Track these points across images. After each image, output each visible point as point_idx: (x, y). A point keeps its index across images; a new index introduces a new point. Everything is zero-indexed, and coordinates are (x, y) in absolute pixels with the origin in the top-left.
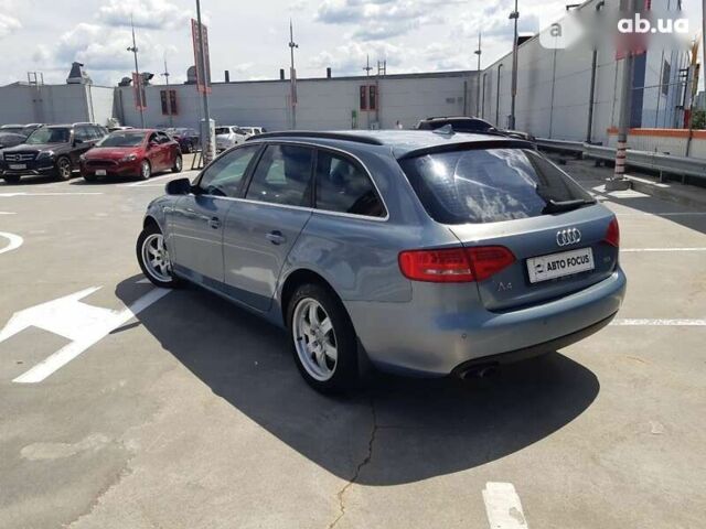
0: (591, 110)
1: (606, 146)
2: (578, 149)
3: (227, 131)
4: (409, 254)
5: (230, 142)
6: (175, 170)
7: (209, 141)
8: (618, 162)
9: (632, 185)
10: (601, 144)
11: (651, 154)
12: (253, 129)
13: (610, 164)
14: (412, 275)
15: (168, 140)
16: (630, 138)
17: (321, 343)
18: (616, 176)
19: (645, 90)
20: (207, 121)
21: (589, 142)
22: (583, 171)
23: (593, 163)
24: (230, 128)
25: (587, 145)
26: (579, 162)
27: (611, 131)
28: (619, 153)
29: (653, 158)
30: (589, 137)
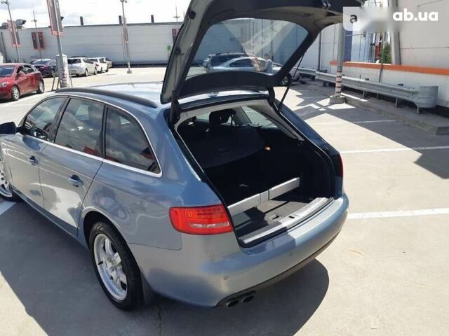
0: (320, 48)
1: (330, 73)
2: (312, 74)
3: (80, 61)
4: (177, 210)
5: (82, 69)
6: (39, 92)
7: (64, 70)
8: (337, 85)
9: (346, 100)
10: (326, 71)
11: (357, 80)
12: (98, 58)
13: (333, 85)
14: (180, 228)
15: (32, 71)
16: (344, 68)
17: (116, 269)
18: (337, 94)
19: (353, 37)
20: (61, 57)
21: (319, 70)
22: (316, 90)
23: (322, 84)
24: (81, 59)
25: (318, 73)
26: (313, 83)
27: (332, 63)
28: (338, 79)
29: (359, 82)
30: (319, 66)
